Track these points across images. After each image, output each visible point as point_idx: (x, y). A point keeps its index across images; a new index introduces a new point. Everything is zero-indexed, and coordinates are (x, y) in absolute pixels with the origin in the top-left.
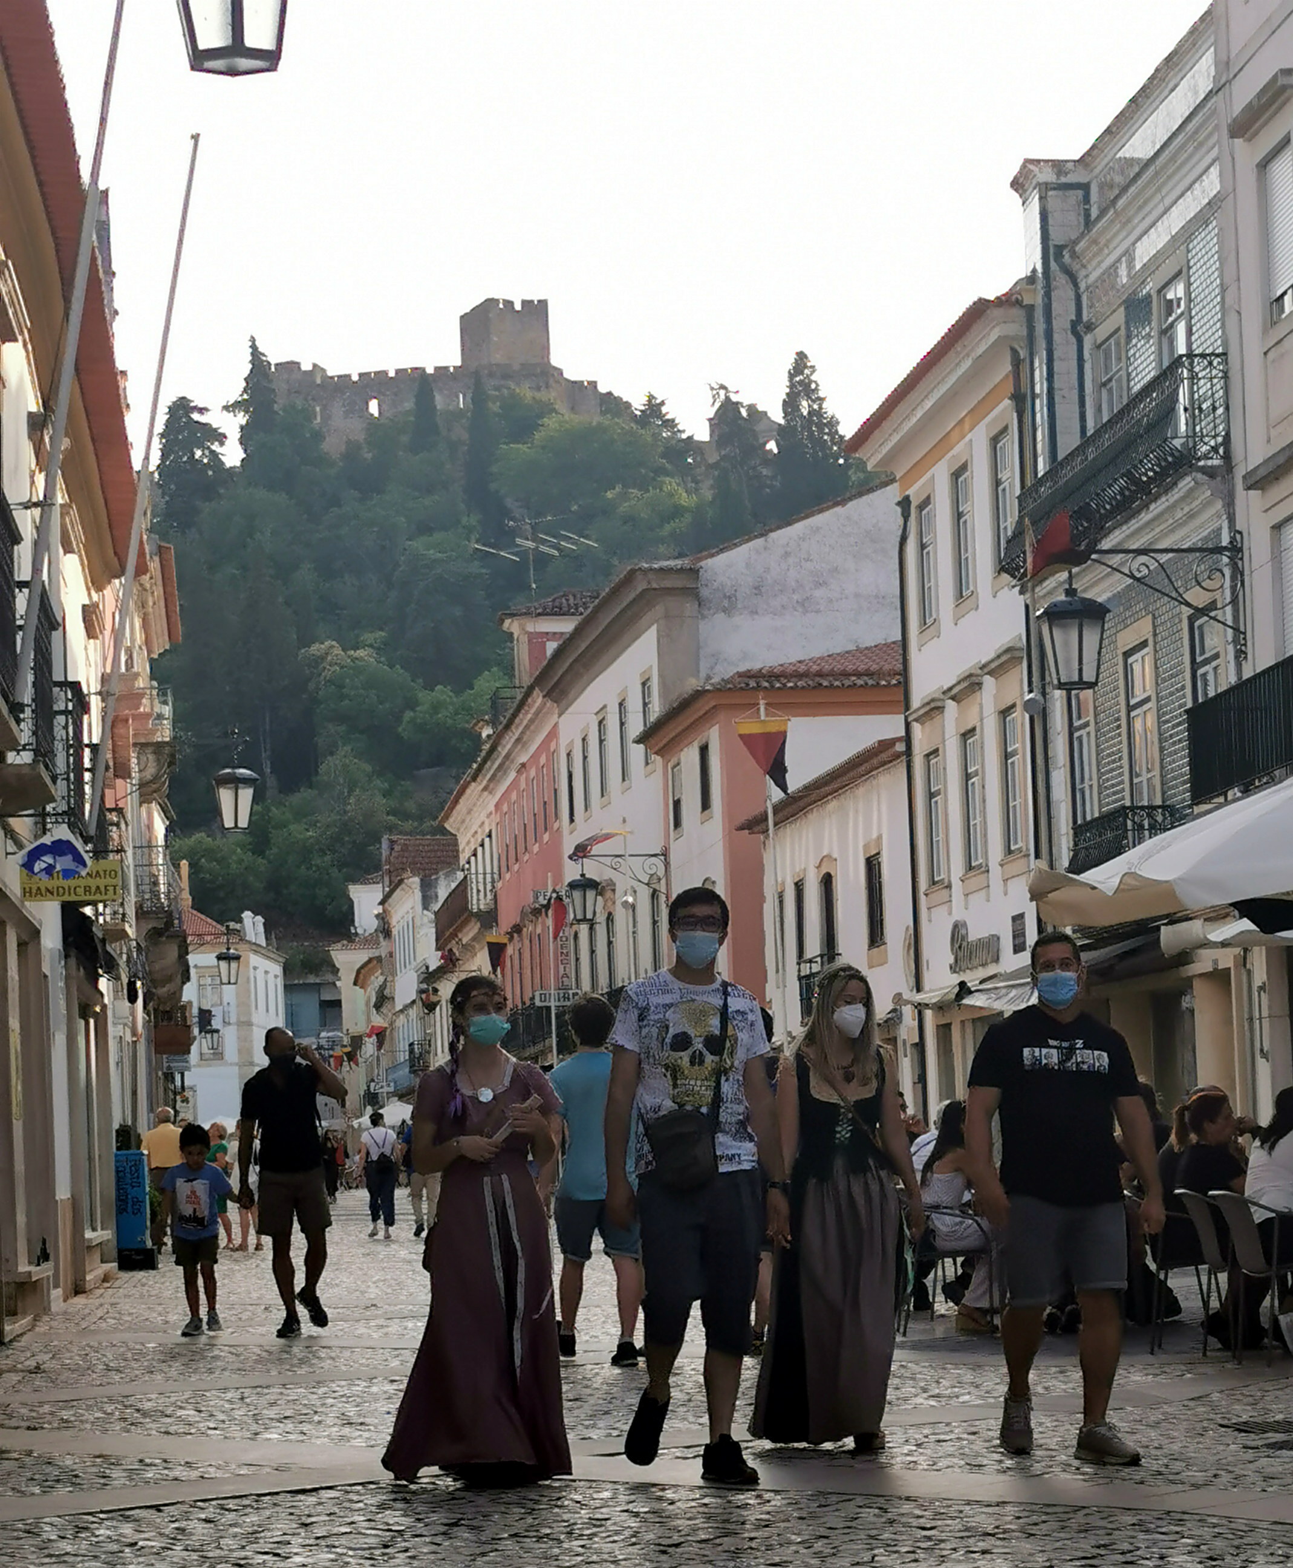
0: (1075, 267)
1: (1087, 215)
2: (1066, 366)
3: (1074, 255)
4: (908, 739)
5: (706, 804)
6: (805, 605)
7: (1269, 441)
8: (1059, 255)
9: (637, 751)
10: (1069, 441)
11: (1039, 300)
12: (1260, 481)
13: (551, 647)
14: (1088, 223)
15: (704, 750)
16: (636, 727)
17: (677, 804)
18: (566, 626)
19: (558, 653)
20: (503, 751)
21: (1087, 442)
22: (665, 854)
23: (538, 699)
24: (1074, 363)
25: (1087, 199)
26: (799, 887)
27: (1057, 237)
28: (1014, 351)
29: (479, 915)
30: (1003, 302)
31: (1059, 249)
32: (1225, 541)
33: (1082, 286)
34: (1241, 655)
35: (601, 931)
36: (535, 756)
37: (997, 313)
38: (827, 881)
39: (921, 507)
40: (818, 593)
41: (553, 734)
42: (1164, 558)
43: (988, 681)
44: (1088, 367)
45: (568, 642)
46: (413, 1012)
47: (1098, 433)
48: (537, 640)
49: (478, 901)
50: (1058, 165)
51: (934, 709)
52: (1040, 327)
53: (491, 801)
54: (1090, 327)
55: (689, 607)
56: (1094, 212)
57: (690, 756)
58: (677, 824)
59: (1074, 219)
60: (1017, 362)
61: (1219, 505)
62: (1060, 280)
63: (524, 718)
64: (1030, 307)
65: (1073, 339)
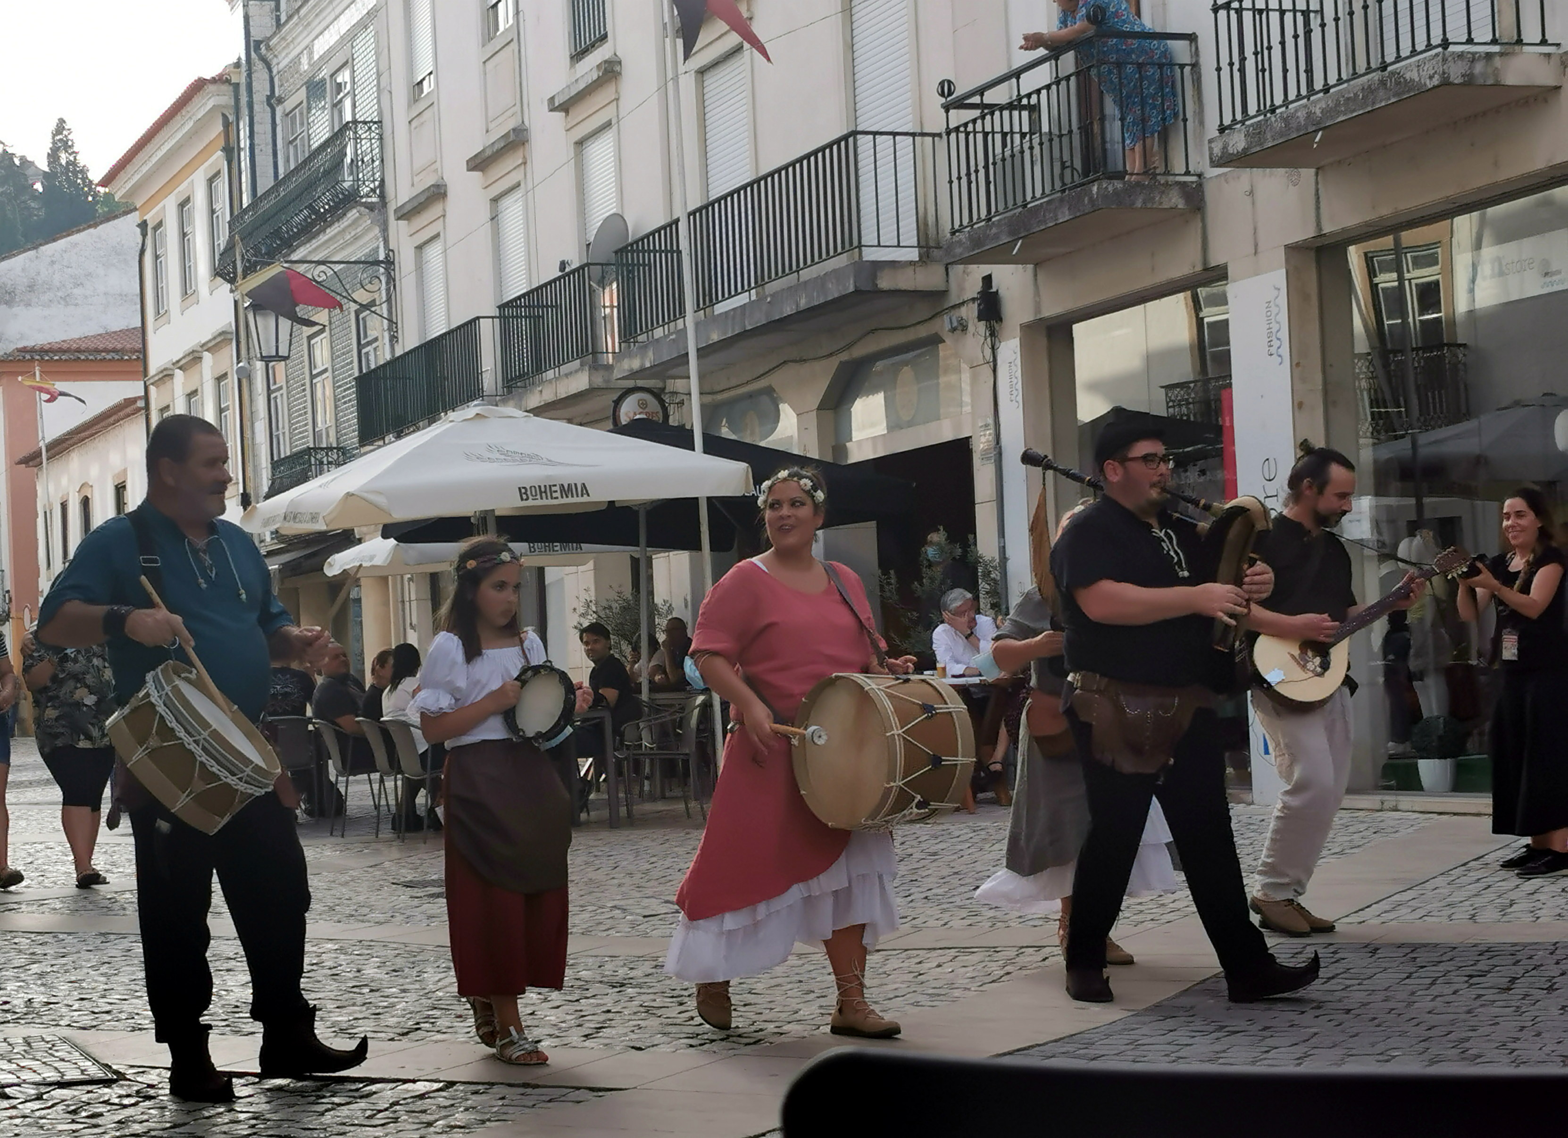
0: (269, 56)
1: (278, 19)
2: (263, 128)
3: (268, 48)
4: (146, 397)
6: (66, 300)
7: (413, 185)
8: (257, 48)
10: (265, 183)
11: (243, 80)
12: (408, 213)
14: (279, 25)
21: (278, 184)
24: (269, 127)
25: (278, 8)
26: (64, 507)
27: (256, 35)
28: (224, 115)
30: (214, 81)
31: (258, 43)
32: (382, 257)
33: (275, 71)
34: (394, 339)
37: (212, 88)
38: (86, 503)
39: (156, 229)
40: (77, 291)
42: (337, 267)
43: (207, 356)
44: (279, 129)
47: (288, 176)
51: (166, 376)
52: (244, 99)
54: (280, 101)
56: (283, 18)
59: (269, 22)
60: (227, 124)
61: (376, 231)
62: (259, 66)
64: (238, 84)
65: (268, 109)
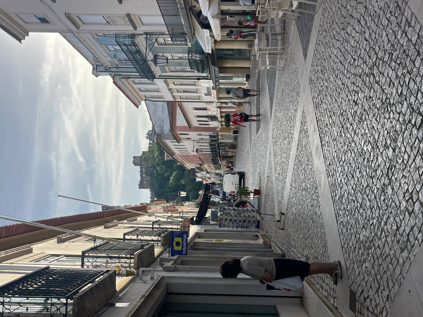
0: (108, 67)
1: (101, 65)
2: (123, 70)
3: (106, 67)
4: (178, 102)
5: (187, 134)
7: (129, 25)
8: (107, 70)
9: (180, 144)
10: (135, 70)
11: (113, 73)
12: (135, 28)
13: (168, 155)
15: (180, 134)
16: (177, 144)
17: (187, 138)
18: (166, 153)
19: (169, 154)
20: (181, 162)
21: (135, 67)
22: (194, 141)
23: (174, 157)
24: (123, 68)
25: (99, 65)
26: (199, 121)
27: (104, 70)
28: (121, 78)
29: (200, 166)
30: (114, 79)
32: (145, 36)
33: (111, 66)
34: (163, 34)
35: (203, 150)
36: (182, 158)
38: (198, 116)
39: (146, 97)
41: (178, 155)
43: (170, 87)
44: (123, 66)
45: (168, 153)
46: (211, 175)
47: (134, 65)
48: (167, 157)
49: (199, 166)
50: (93, 69)
51: (174, 97)
52: (117, 73)
53: (187, 164)
54: (117, 66)
55: (162, 135)
57: (181, 136)
58: (190, 139)
59: (101, 67)
60: (123, 78)
62: (110, 70)
63: (176, 158)
64: (114, 75)
65: (119, 68)
